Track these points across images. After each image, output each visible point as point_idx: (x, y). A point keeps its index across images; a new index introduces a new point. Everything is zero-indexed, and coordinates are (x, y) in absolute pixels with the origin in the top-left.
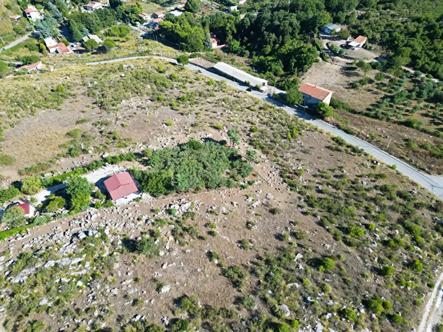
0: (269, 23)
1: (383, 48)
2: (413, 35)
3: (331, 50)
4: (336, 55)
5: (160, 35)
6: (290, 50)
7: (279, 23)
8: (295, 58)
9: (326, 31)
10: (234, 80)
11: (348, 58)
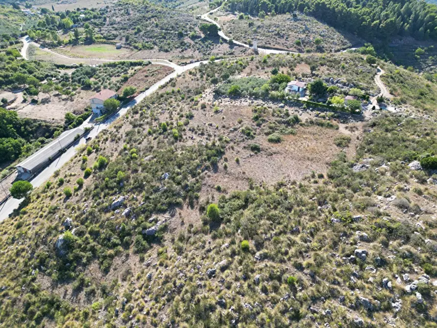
10: (66, 151)
11: (12, 102)
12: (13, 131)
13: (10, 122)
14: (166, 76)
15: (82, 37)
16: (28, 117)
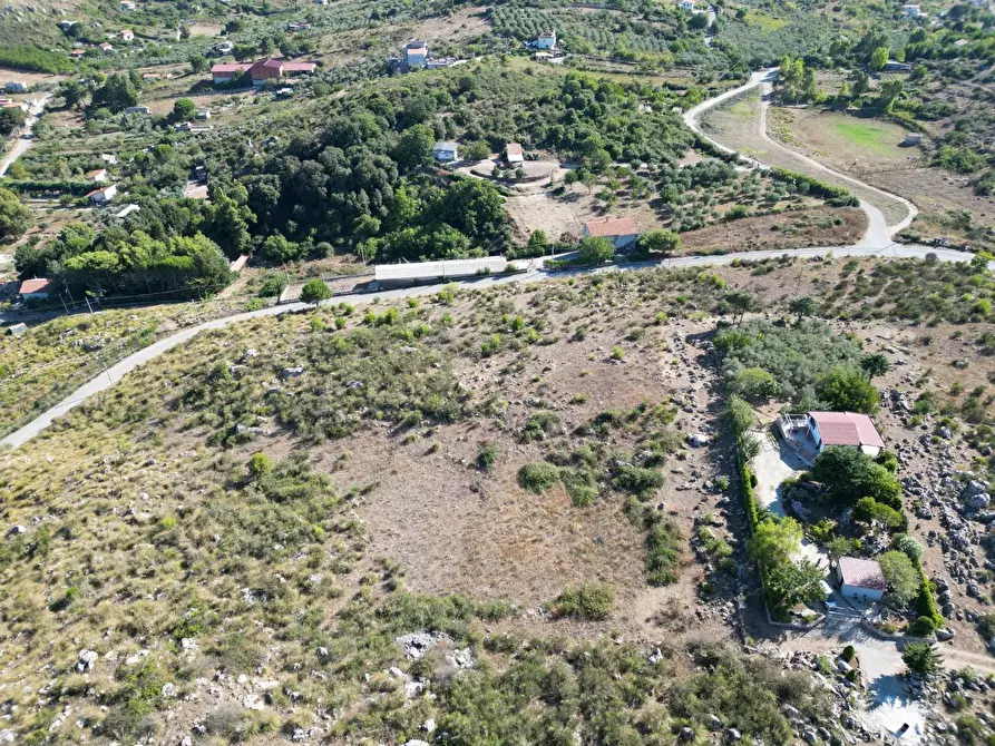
0: (326, 177)
1: (548, 151)
2: (567, 120)
3: (496, 179)
4: (514, 182)
5: (89, 293)
6: (421, 206)
7: (349, 171)
8: (470, 208)
9: (441, 156)
10: (448, 282)
11: (533, 180)
12: (471, 221)
13: (479, 207)
14: (810, 245)
15: (871, 95)
16: (511, 211)
